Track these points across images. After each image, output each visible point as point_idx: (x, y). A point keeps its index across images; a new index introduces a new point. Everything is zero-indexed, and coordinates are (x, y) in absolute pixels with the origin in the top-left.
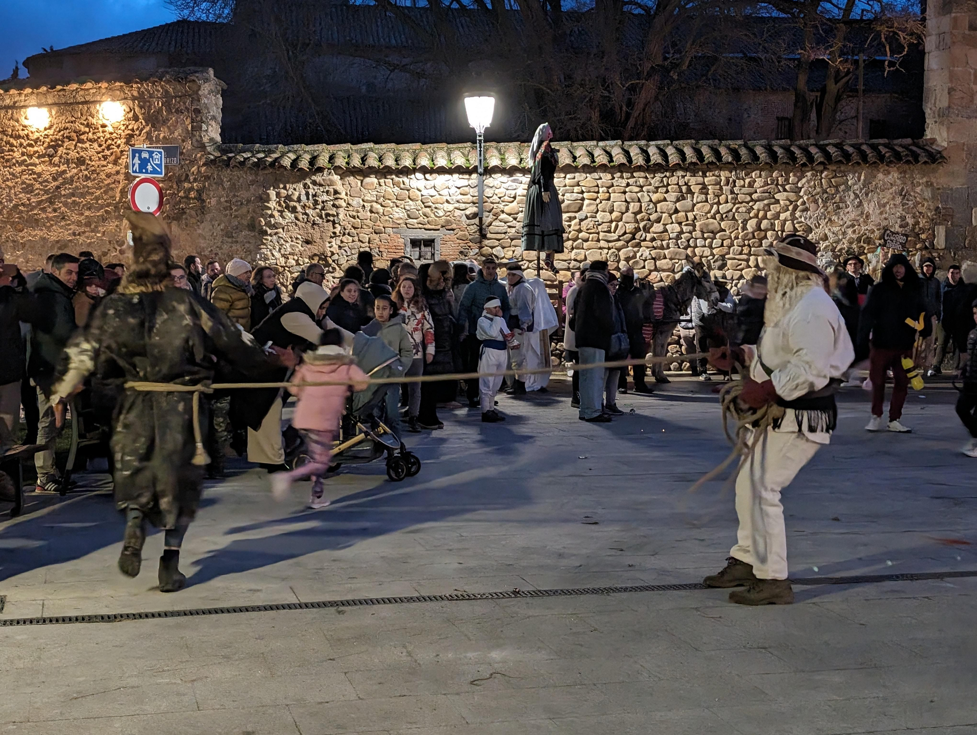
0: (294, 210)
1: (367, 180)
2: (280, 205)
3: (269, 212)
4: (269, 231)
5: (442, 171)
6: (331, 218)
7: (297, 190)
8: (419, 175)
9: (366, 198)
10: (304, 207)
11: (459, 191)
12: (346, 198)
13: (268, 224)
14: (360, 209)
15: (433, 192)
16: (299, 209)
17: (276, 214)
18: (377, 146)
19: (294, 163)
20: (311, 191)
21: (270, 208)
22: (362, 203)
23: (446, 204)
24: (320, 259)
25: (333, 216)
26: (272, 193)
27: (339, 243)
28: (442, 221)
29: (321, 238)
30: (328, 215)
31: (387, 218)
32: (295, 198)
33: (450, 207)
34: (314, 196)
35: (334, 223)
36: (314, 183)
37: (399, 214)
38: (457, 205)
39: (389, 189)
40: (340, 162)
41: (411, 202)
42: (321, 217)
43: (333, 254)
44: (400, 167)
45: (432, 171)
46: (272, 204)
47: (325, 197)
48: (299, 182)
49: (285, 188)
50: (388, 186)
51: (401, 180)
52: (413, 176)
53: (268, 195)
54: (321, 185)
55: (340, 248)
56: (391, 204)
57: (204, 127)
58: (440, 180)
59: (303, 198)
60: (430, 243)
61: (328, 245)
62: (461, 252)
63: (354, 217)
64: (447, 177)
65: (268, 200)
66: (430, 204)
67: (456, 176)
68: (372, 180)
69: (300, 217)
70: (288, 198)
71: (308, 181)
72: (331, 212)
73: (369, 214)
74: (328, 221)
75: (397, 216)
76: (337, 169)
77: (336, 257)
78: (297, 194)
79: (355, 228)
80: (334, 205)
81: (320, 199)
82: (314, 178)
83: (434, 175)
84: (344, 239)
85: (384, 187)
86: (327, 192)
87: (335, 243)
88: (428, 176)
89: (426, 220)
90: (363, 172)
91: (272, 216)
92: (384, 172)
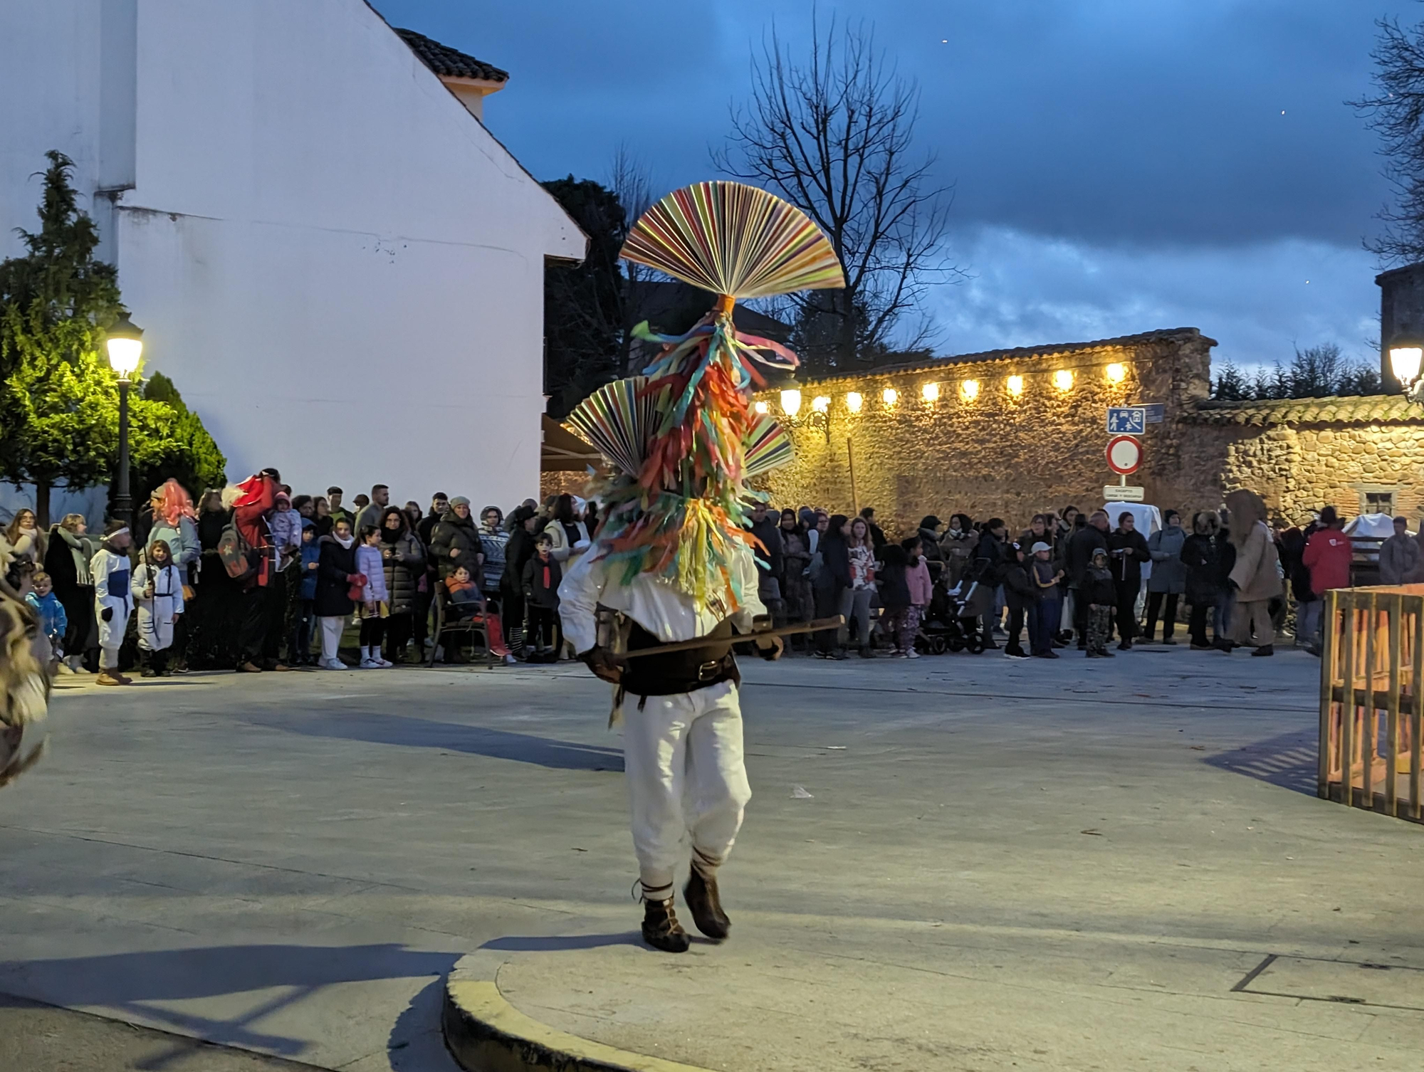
0: (1250, 465)
1: (1323, 434)
2: (1239, 461)
3: (1229, 467)
4: (1228, 486)
5: (1395, 423)
6: (1284, 473)
7: (1254, 446)
8: (1374, 428)
9: (1321, 452)
10: (1259, 462)
11: (1417, 444)
12: (1300, 452)
13: (1227, 479)
14: (1315, 463)
15: (1389, 445)
16: (1255, 464)
17: (1235, 469)
18: (1340, 399)
19: (1248, 421)
20: (1265, 446)
21: (1229, 464)
22: (1317, 457)
23: (1404, 457)
24: (1275, 514)
25: (1286, 470)
26: (1232, 449)
27: (1293, 497)
28: (1398, 475)
29: (1275, 493)
30: (1281, 469)
31: (1342, 472)
32: (1251, 453)
33: (1406, 460)
34: (1269, 450)
35: (1287, 478)
36: (1269, 438)
37: (1354, 467)
38: (1414, 458)
39: (1345, 443)
40: (1293, 417)
41: (1367, 456)
42: (1274, 471)
43: (1287, 509)
44: (1353, 420)
45: (1386, 424)
46: (1231, 460)
47: (1278, 452)
48: (1255, 437)
49: (1242, 444)
50: (1344, 439)
51: (1356, 433)
52: (1368, 429)
53: (1228, 450)
54: (1275, 440)
55: (1295, 502)
56: (1347, 458)
57: (1183, 385)
58: (1398, 432)
59: (1259, 453)
60: (1386, 497)
61: (1282, 499)
62: (1419, 507)
63: (1309, 471)
64: (1404, 429)
65: (1228, 455)
66: (1387, 457)
67: (1414, 428)
68: (1328, 433)
69: (1257, 471)
70: (1246, 453)
71: (1263, 436)
72: (1283, 467)
73: (1324, 468)
74: (1282, 475)
75: (1352, 470)
76: (1290, 424)
77: (1290, 512)
78: (1253, 449)
79: (1310, 482)
80: (1287, 460)
81: (1273, 454)
82: (1269, 433)
83: (1390, 428)
84: (1299, 493)
85: (1340, 441)
86: (1281, 447)
87: (1289, 497)
88: (1383, 428)
89: (1383, 474)
90: (1319, 426)
91: (1231, 471)
92: (1338, 425)
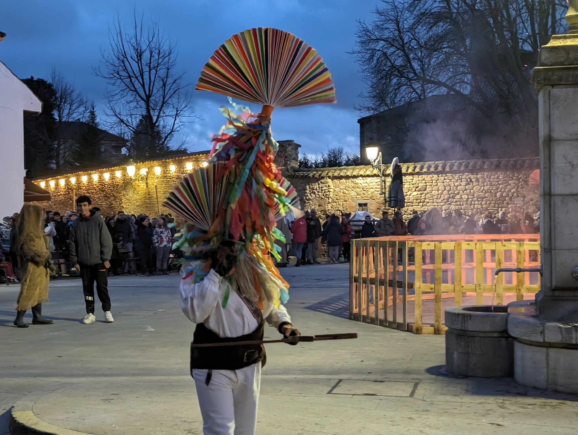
0: (314, 193)
1: (341, 181)
2: (310, 192)
3: (307, 194)
4: (307, 202)
5: (368, 176)
6: (327, 196)
7: (316, 186)
8: (361, 178)
9: (341, 188)
10: (318, 192)
11: (376, 184)
12: (333, 188)
13: (306, 199)
14: (339, 192)
15: (366, 185)
16: (316, 193)
17: (309, 195)
18: (347, 167)
19: (313, 176)
20: (320, 186)
21: (307, 193)
22: (339, 190)
23: (372, 189)
24: (324, 212)
25: (328, 195)
26: (308, 187)
27: (331, 205)
28: (370, 196)
29: (324, 204)
30: (326, 195)
31: (349, 195)
32: (315, 189)
33: (372, 190)
34: (322, 187)
35: (328, 198)
36: (321, 183)
37: (353, 193)
38: (376, 189)
39: (350, 184)
40: (330, 174)
41: (358, 189)
42: (324, 196)
43: (329, 210)
44: (352, 175)
45: (365, 176)
46: (308, 191)
47: (325, 188)
48: (316, 182)
49: (312, 185)
50: (349, 183)
51: (354, 180)
52: (358, 179)
53: (306, 188)
54: (324, 183)
55: (332, 207)
56: (351, 190)
57: (289, 162)
58: (369, 179)
59: (318, 188)
60: (366, 205)
61: (327, 206)
62: (378, 208)
63: (337, 195)
64: (372, 178)
65: (306, 190)
66: (365, 189)
67: (375, 178)
68: (343, 180)
69: (317, 196)
70: (313, 189)
71: (319, 182)
72: (327, 194)
73: (342, 194)
74: (326, 197)
75: (353, 194)
76: (329, 177)
77: (330, 211)
78: (316, 187)
79: (337, 200)
80: (328, 191)
81: (323, 189)
82: (321, 181)
83: (367, 178)
84: (333, 204)
85: (348, 183)
86: (326, 186)
87: (329, 205)
88: (364, 178)
89: (364, 196)
90: (340, 178)
91: (307, 196)
92: (347, 177)
